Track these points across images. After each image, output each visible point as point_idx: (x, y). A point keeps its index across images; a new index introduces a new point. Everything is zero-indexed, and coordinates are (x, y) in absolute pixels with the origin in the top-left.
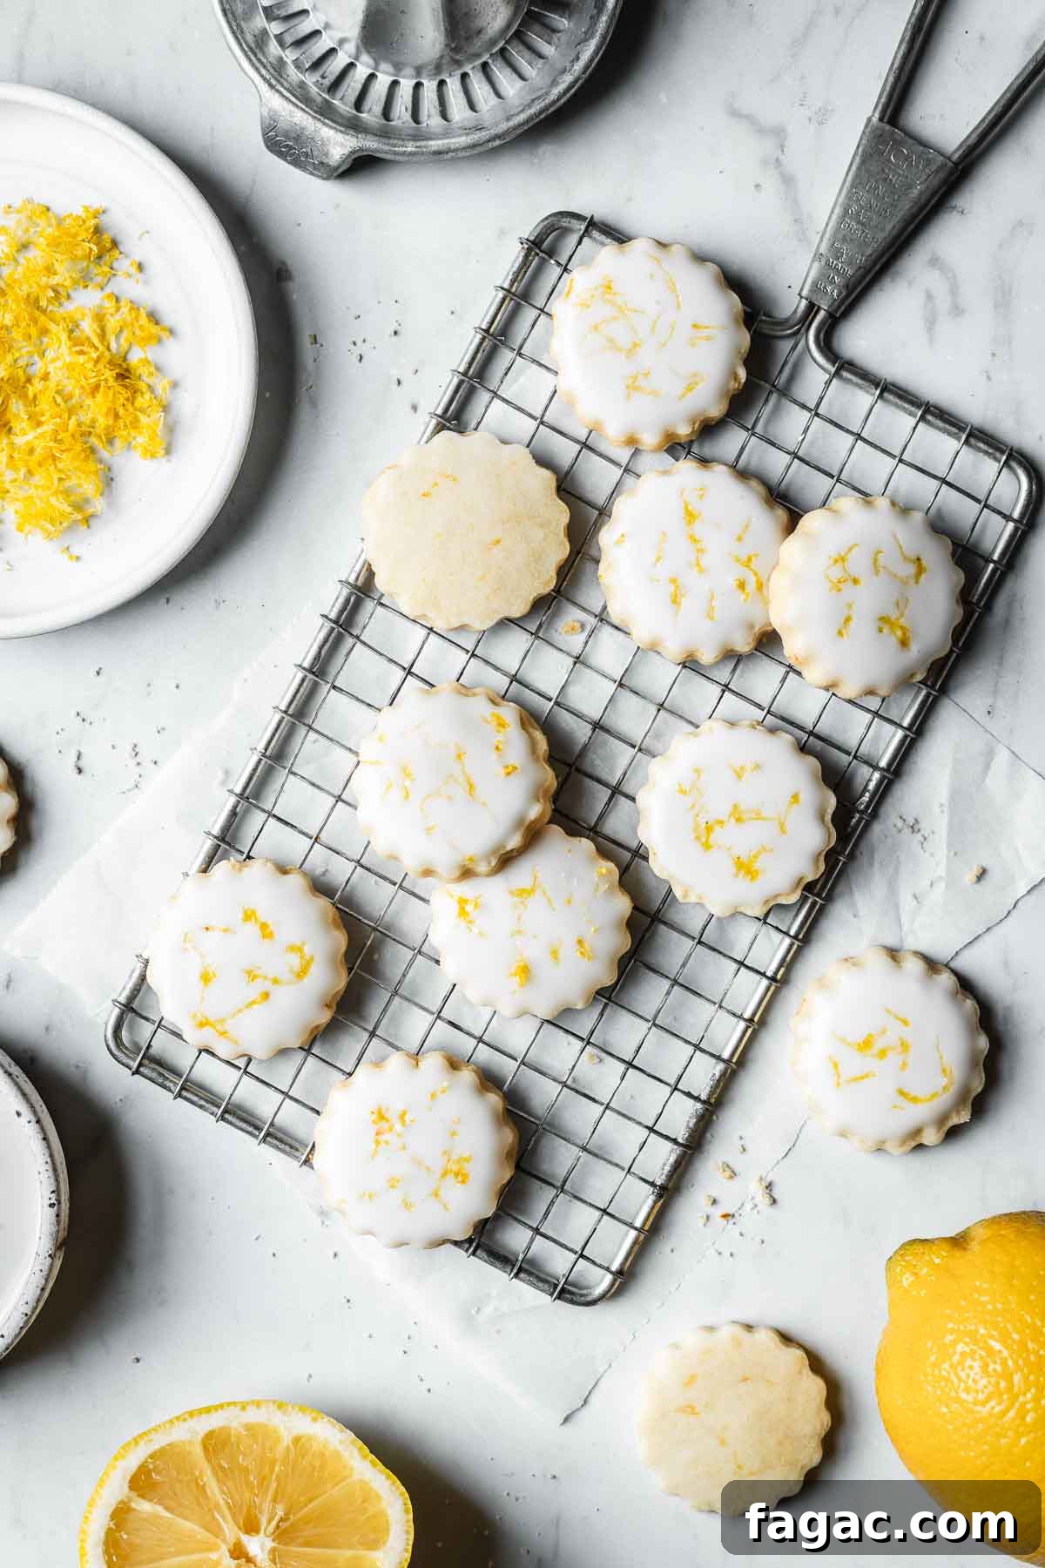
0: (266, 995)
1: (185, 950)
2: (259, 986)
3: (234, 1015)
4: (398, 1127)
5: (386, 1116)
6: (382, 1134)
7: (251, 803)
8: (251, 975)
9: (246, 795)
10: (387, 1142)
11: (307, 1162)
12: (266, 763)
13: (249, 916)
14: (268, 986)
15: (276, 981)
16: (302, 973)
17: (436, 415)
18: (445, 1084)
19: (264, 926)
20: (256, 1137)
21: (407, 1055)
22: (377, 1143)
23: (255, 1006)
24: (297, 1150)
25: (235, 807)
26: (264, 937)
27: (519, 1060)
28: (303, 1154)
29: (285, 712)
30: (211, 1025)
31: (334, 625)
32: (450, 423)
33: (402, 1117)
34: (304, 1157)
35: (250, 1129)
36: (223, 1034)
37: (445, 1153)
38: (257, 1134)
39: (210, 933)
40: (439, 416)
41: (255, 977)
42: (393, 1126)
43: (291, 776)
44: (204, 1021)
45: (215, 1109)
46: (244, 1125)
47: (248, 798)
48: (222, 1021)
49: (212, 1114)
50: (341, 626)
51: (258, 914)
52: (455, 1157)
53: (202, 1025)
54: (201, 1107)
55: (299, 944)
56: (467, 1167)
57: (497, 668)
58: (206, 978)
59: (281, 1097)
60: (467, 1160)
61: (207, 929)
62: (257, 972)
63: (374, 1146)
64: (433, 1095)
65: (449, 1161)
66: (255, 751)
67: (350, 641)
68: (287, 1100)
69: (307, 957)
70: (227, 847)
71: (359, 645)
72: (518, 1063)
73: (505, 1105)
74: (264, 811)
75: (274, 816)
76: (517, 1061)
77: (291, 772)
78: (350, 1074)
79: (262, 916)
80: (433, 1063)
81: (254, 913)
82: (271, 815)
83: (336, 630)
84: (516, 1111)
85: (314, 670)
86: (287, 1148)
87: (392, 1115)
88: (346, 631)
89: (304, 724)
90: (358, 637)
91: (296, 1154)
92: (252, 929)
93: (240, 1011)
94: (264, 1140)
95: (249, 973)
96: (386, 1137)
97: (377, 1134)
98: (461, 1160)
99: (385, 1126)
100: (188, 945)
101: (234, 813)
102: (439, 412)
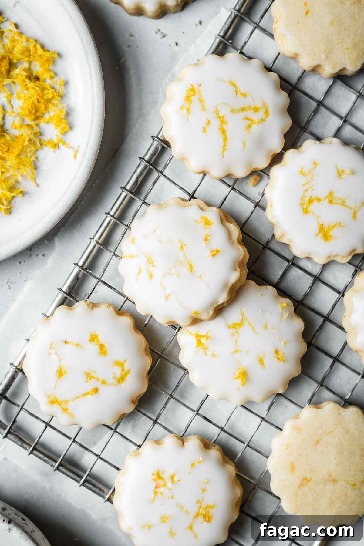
0: (96, 390)
1: (50, 354)
2: (93, 384)
3: (73, 400)
4: (170, 484)
5: (162, 476)
6: (159, 488)
7: (88, 272)
8: (89, 376)
9: (84, 267)
10: (161, 493)
11: (110, 500)
12: (98, 246)
13: (93, 338)
14: (98, 384)
15: (104, 382)
16: (121, 379)
17: (219, 36)
18: (201, 458)
19: (102, 346)
20: (79, 482)
21: (177, 437)
22: (156, 493)
23: (89, 396)
24: (103, 491)
25: (78, 274)
26: (101, 353)
27: (246, 444)
28: (107, 494)
29: (113, 216)
30: (59, 404)
31: (148, 164)
32: (228, 41)
33: (172, 477)
34: (107, 497)
35: (75, 477)
36: (65, 410)
37: (198, 502)
38: (79, 480)
39: (67, 345)
40: (221, 37)
41: (91, 378)
42: (166, 483)
43: (114, 257)
44: (54, 400)
45: (53, 463)
46: (71, 474)
47: (86, 269)
48: (66, 402)
49: (52, 466)
50: (151, 165)
51: (99, 338)
52: (204, 505)
53: (53, 402)
54: (45, 461)
55: (121, 360)
56: (212, 512)
57: (247, 198)
58: (60, 373)
59: (96, 458)
60: (212, 507)
61: (66, 342)
62: (92, 374)
63: (153, 495)
64: (193, 465)
65: (200, 507)
66: (92, 240)
67: (155, 174)
68: (99, 460)
69: (126, 370)
70: (71, 299)
71: (162, 178)
72: (245, 445)
73: (236, 472)
74: (96, 277)
75: (102, 281)
76: (244, 444)
77: (114, 254)
78: (140, 446)
79: (102, 339)
80: (193, 443)
81: (96, 337)
82: (99, 280)
83: (148, 167)
84: (242, 475)
85: (133, 191)
86: (98, 490)
87: (166, 476)
88: (154, 167)
89: (124, 224)
90: (161, 172)
91: (103, 494)
92: (94, 348)
93: (78, 397)
94: (83, 484)
95: (88, 375)
96: (161, 490)
97: (156, 488)
98: (208, 507)
99: (161, 482)
100: (52, 352)
101: (77, 278)
102: (222, 34)
